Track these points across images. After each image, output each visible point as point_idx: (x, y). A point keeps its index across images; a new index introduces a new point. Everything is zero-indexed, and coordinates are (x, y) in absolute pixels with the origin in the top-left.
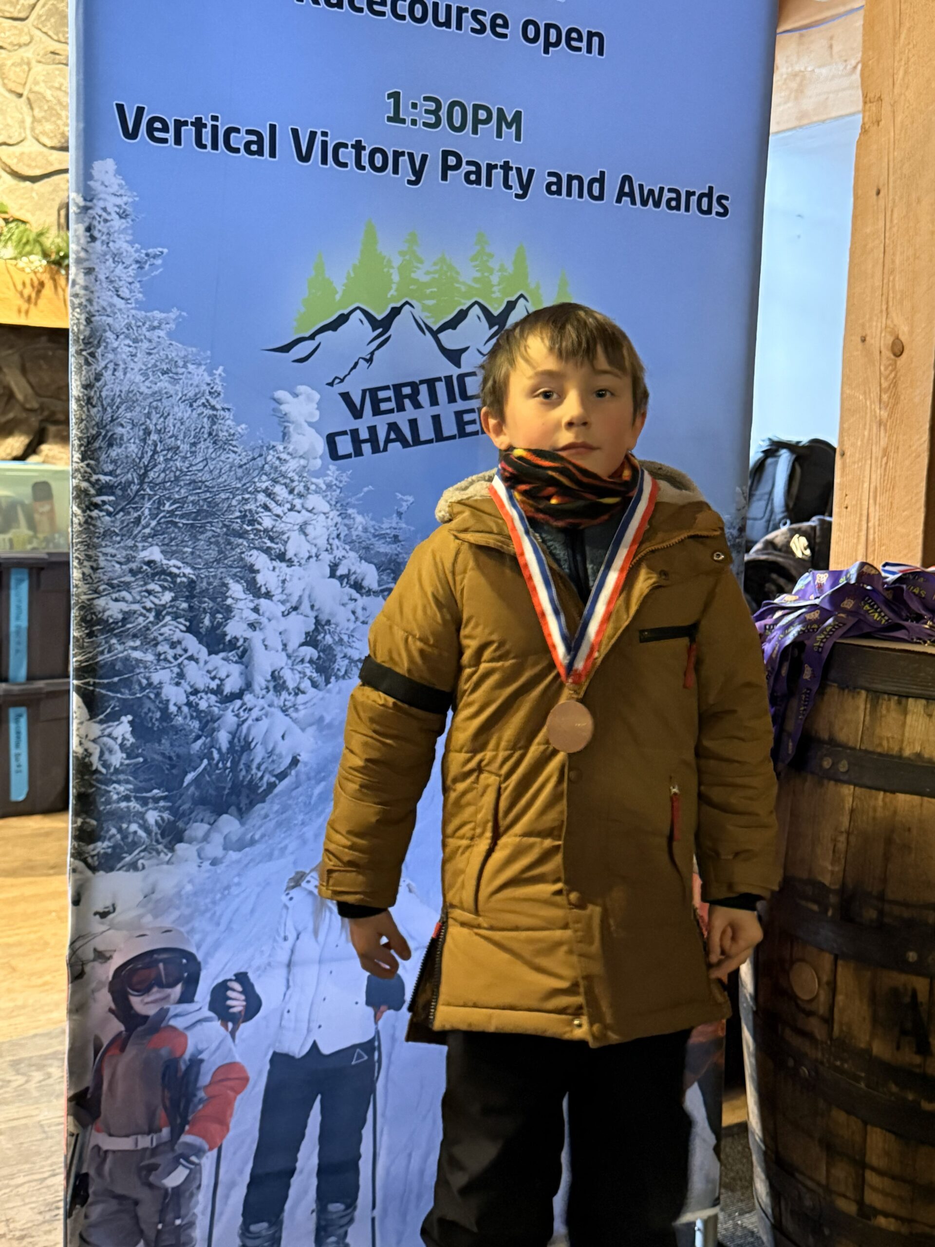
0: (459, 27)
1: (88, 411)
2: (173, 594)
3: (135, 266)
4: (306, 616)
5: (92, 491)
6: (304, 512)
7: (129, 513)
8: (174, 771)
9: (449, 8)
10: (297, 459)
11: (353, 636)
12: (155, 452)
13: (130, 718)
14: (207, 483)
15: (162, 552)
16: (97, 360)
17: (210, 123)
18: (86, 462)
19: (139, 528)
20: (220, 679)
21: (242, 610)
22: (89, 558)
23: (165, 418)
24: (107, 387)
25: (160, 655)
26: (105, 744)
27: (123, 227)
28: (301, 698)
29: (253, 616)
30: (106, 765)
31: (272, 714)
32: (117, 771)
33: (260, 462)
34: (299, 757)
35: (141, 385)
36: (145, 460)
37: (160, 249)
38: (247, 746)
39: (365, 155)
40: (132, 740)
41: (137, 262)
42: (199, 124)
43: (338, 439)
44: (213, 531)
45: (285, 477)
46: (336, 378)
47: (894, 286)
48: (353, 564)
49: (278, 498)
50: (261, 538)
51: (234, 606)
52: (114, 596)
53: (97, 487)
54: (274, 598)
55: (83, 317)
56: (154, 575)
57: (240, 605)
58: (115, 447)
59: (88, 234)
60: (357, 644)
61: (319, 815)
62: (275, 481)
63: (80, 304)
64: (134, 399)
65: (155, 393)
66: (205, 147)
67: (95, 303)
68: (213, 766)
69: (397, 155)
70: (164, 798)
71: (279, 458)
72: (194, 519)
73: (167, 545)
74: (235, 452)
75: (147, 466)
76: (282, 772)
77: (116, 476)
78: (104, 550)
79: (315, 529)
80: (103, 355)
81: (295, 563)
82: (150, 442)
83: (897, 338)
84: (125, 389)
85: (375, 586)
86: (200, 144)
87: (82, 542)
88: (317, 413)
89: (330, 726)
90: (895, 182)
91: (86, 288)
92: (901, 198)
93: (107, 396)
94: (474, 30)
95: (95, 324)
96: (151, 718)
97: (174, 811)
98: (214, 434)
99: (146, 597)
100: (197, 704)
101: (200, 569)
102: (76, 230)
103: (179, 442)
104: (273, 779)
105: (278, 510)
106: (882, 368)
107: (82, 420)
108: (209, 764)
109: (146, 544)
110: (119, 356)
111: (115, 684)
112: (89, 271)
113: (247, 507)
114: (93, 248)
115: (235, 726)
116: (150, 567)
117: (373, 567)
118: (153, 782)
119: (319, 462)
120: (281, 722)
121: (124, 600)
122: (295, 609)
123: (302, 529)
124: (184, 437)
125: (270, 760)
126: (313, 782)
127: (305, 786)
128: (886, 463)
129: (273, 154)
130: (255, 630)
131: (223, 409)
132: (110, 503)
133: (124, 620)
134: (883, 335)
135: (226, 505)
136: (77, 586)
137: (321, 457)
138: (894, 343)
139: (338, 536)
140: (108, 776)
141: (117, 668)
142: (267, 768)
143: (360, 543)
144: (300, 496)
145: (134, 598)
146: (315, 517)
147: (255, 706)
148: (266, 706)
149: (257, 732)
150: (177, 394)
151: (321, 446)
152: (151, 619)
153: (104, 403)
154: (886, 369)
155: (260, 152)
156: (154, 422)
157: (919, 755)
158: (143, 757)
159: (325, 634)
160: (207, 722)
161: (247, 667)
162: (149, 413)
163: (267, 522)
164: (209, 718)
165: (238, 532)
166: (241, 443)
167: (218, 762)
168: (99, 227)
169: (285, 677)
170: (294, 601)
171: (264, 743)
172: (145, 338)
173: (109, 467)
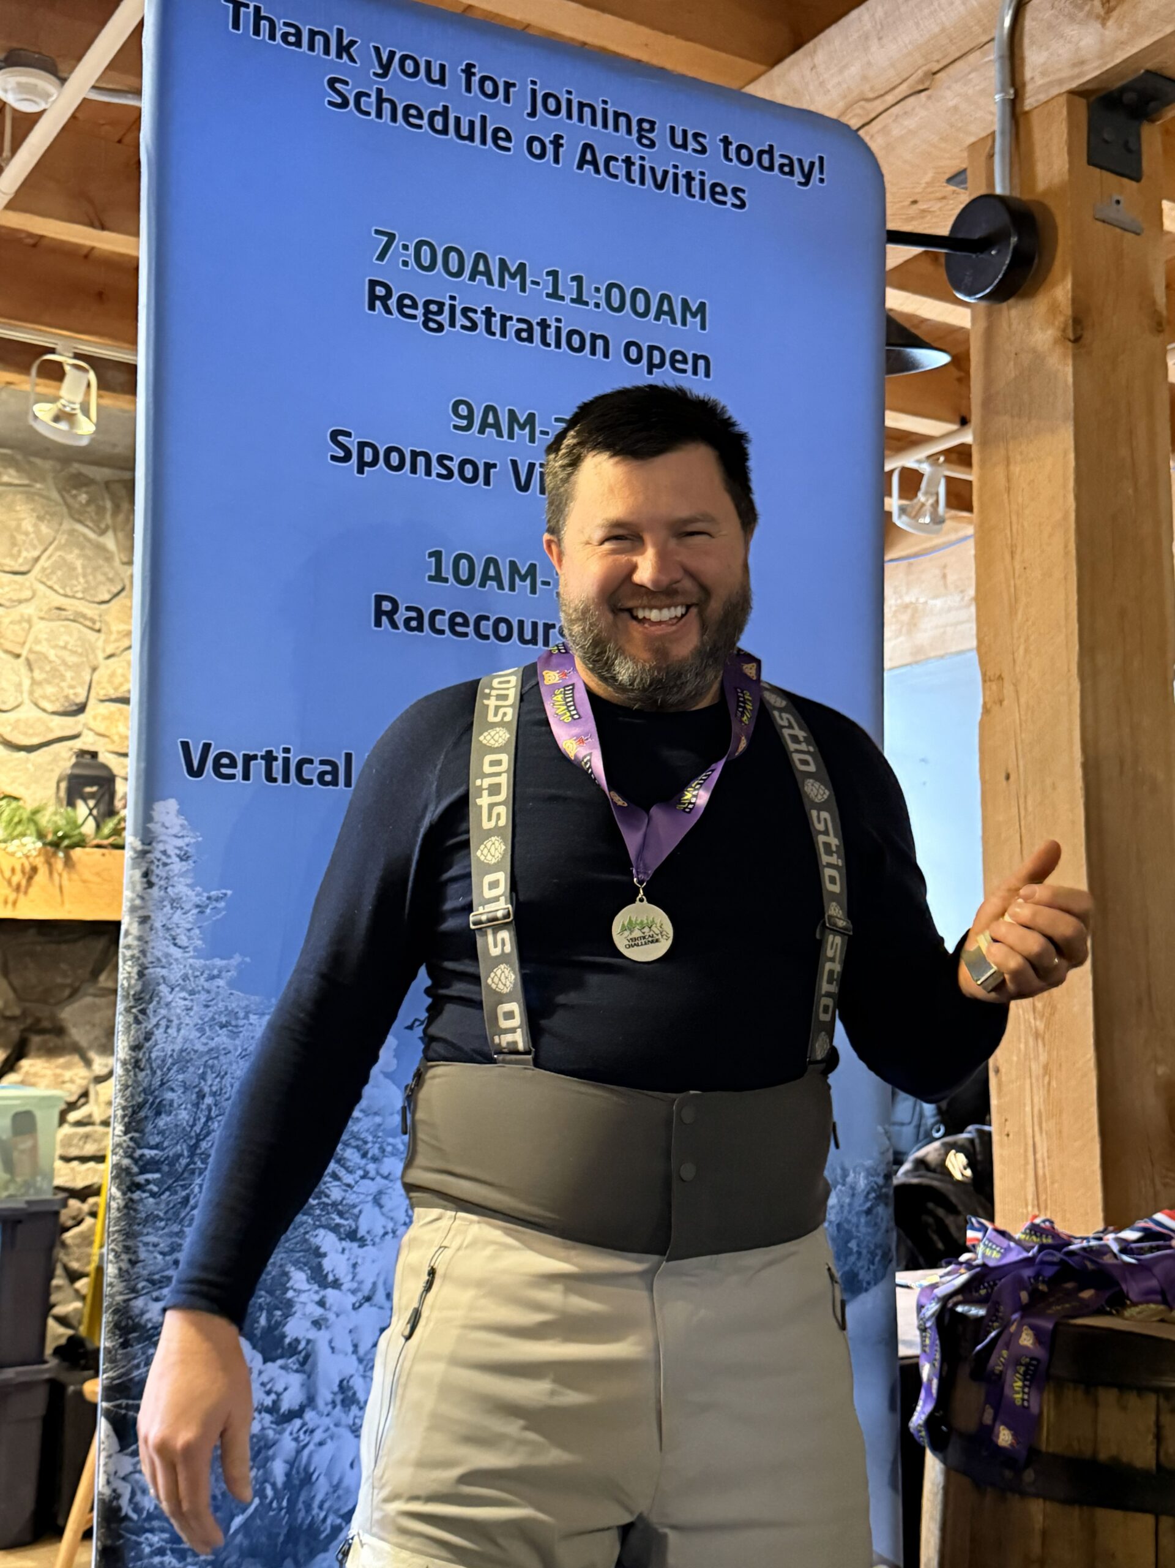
0: (547, 642)
1: (135, 1075)
3: (195, 911)
4: (381, 1308)
5: (135, 1169)
6: (378, 1179)
7: (176, 1193)
9: (535, 625)
10: (370, 1118)
12: (209, 1118)
16: (148, 1017)
17: (281, 756)
18: (129, 1135)
19: (188, 1209)
20: (276, 1393)
21: (304, 1304)
22: (127, 1249)
23: (222, 1078)
24: (157, 1047)
26: (135, 1483)
27: (184, 869)
29: (319, 1311)
30: (137, 1509)
31: (339, 1437)
32: (151, 1517)
35: (196, 1041)
36: (197, 1129)
37: (224, 891)
38: (307, 1479)
41: (198, 906)
42: (269, 758)
45: (358, 1139)
46: (416, 1020)
49: (349, 1164)
50: (328, 1213)
51: (296, 1299)
52: (155, 1294)
53: (141, 1163)
54: (345, 1287)
55: (135, 970)
57: (303, 1298)
58: (163, 1116)
59: (145, 880)
62: (346, 1144)
63: (133, 957)
64: (188, 1058)
65: (212, 1050)
66: (275, 780)
67: (149, 954)
68: (266, 1508)
75: (198, 1135)
77: (164, 1149)
78: (146, 1239)
79: (391, 1198)
80: (155, 1011)
81: (368, 1242)
82: (204, 1107)
84: (177, 1048)
86: (270, 778)
88: (395, 1061)
90: (1025, 766)
91: (140, 938)
92: (1034, 784)
93: (157, 1058)
95: (148, 977)
102: (131, 877)
104: (339, 1521)
105: (348, 1179)
107: (127, 1086)
108: (261, 1503)
110: (172, 1011)
112: (144, 920)
114: (149, 894)
115: (293, 1454)
119: (396, 1119)
120: (350, 1444)
122: (368, 1299)
123: (377, 1201)
125: (336, 1494)
128: (1049, 1083)
129: (348, 783)
130: (320, 1329)
132: (155, 1182)
136: (111, 1285)
140: (140, 1524)
142: (331, 1507)
144: (375, 1159)
146: (390, 1185)
147: (318, 1427)
148: (332, 1426)
149: (320, 1460)
150: (236, 1049)
151: (398, 1100)
153: (154, 1065)
155: (335, 782)
156: (209, 1082)
160: (261, 1449)
161: (309, 1377)
162: (204, 1073)
163: (336, 1193)
164: (262, 1443)
167: (271, 1502)
168: (157, 871)
169: (356, 1388)
170: (366, 1289)
171: (329, 1474)
172: (203, 989)
173: (155, 1140)
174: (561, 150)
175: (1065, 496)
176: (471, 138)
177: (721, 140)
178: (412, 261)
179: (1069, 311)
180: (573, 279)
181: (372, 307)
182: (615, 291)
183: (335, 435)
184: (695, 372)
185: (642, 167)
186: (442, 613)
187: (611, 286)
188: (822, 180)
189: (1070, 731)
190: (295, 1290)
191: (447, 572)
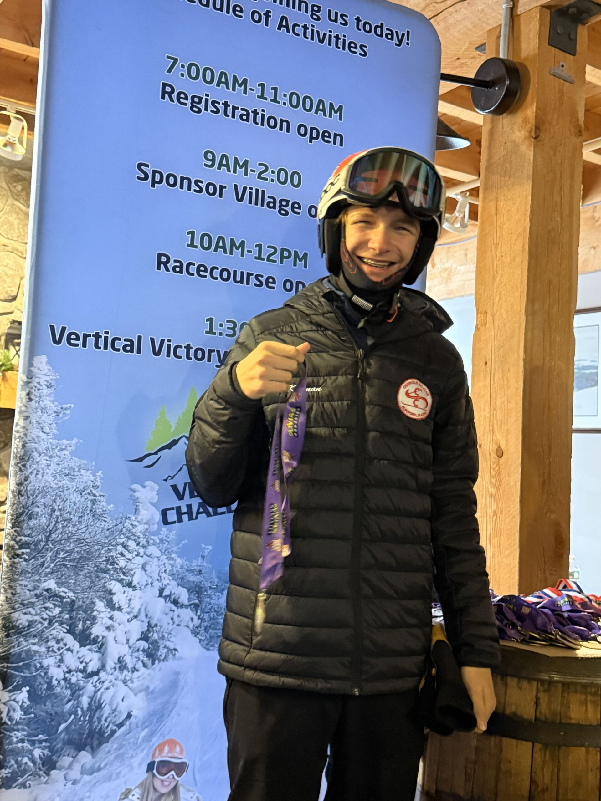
0: (248, 283)
1: (19, 498)
2: (60, 609)
3: (54, 415)
4: (142, 622)
5: (17, 547)
6: (145, 556)
7: (38, 560)
8: (53, 723)
9: (242, 273)
10: (142, 526)
11: (171, 634)
12: (57, 522)
13: (28, 688)
14: (87, 540)
15: (56, 583)
16: (27, 469)
17: (103, 335)
18: (14, 529)
19: (43, 569)
20: (85, 663)
21: (103, 618)
22: (11, 587)
23: (65, 502)
24: (31, 484)
25: (49, 648)
26: (11, 706)
27: (49, 392)
28: (136, 674)
29: (110, 622)
30: (11, 719)
31: (117, 685)
32: (17, 723)
33: (120, 527)
34: (132, 713)
36: (50, 527)
37: (70, 405)
38: (99, 706)
39: (192, 352)
40: (28, 703)
41: (56, 412)
42: (97, 336)
43: (168, 512)
44: (89, 569)
45: (134, 535)
46: (169, 476)
47: (496, 417)
48: (173, 588)
49: (130, 548)
50: (117, 573)
51: (98, 616)
52: (24, 611)
53: (20, 544)
54: (123, 611)
55: (21, 444)
56: (50, 597)
57: (102, 615)
58: (33, 520)
59: (28, 397)
60: (173, 639)
61: (142, 751)
62: (129, 538)
63: (20, 437)
64: (47, 491)
65: (60, 487)
66: (100, 348)
67: (28, 436)
68: (78, 720)
69: (210, 351)
70: (46, 741)
71: (132, 524)
72: (78, 562)
73: (60, 578)
74: (105, 521)
75: (51, 531)
76: (121, 723)
77: (32, 537)
78: (21, 583)
79: (151, 567)
80: (30, 466)
81: (138, 588)
82: (54, 516)
83: (499, 447)
84: (42, 485)
85: (186, 602)
86: (97, 346)
87: (7, 578)
88: (157, 497)
89: (153, 692)
90: (495, 358)
91: (24, 427)
92: (499, 368)
93: (31, 490)
94: (256, 285)
95: (27, 448)
96: (41, 689)
97: (51, 749)
98: (94, 510)
99: (44, 611)
100: (70, 679)
101: (78, 593)
102: (21, 395)
103: (72, 516)
104: (115, 728)
105: (129, 556)
106: (491, 464)
107: (14, 504)
108: (75, 718)
109: (46, 578)
110: (40, 466)
111: (20, 667)
112: (27, 418)
113: (110, 554)
114: (30, 405)
115: (93, 693)
116: (48, 592)
117: (185, 590)
118: (39, 730)
119: (156, 526)
120: (122, 690)
121: (30, 613)
122: (136, 617)
123: (144, 568)
124: (75, 513)
125: (114, 715)
126: (140, 729)
127: (135, 731)
128: (495, 519)
129: (139, 352)
130: (110, 631)
131: (100, 496)
132: (27, 554)
133: (29, 626)
134: (491, 444)
135: (97, 553)
136: (2, 605)
137: (158, 523)
138: (497, 450)
139: (165, 571)
140: (12, 726)
141: (22, 656)
142: (111, 721)
143: (178, 575)
144: (144, 547)
145: (36, 612)
146: (152, 560)
147: (106, 680)
148: (113, 680)
149: (106, 697)
150: (73, 487)
151: (158, 517)
152: (46, 625)
153: (29, 494)
154: (494, 464)
155: (132, 351)
156: (58, 504)
157: (515, 714)
158: (34, 714)
159: (154, 632)
160: (76, 691)
161: (103, 655)
162: (55, 499)
163: (122, 563)
164: (77, 688)
165: (104, 569)
166: (109, 516)
167: (81, 717)
168: (34, 393)
169: (127, 661)
170: (135, 612)
171: (111, 704)
172: (57, 455)
173: (28, 532)
174: (269, 18)
175: (525, 220)
176: (221, 9)
177: (355, 19)
178: (186, 74)
179: (534, 121)
180: (272, 89)
181: (163, 98)
182: (294, 97)
183: (140, 166)
184: (335, 143)
185: (313, 31)
186: (194, 264)
187: (292, 94)
188: (408, 44)
189: (519, 342)
190: (98, 611)
191: (197, 243)
